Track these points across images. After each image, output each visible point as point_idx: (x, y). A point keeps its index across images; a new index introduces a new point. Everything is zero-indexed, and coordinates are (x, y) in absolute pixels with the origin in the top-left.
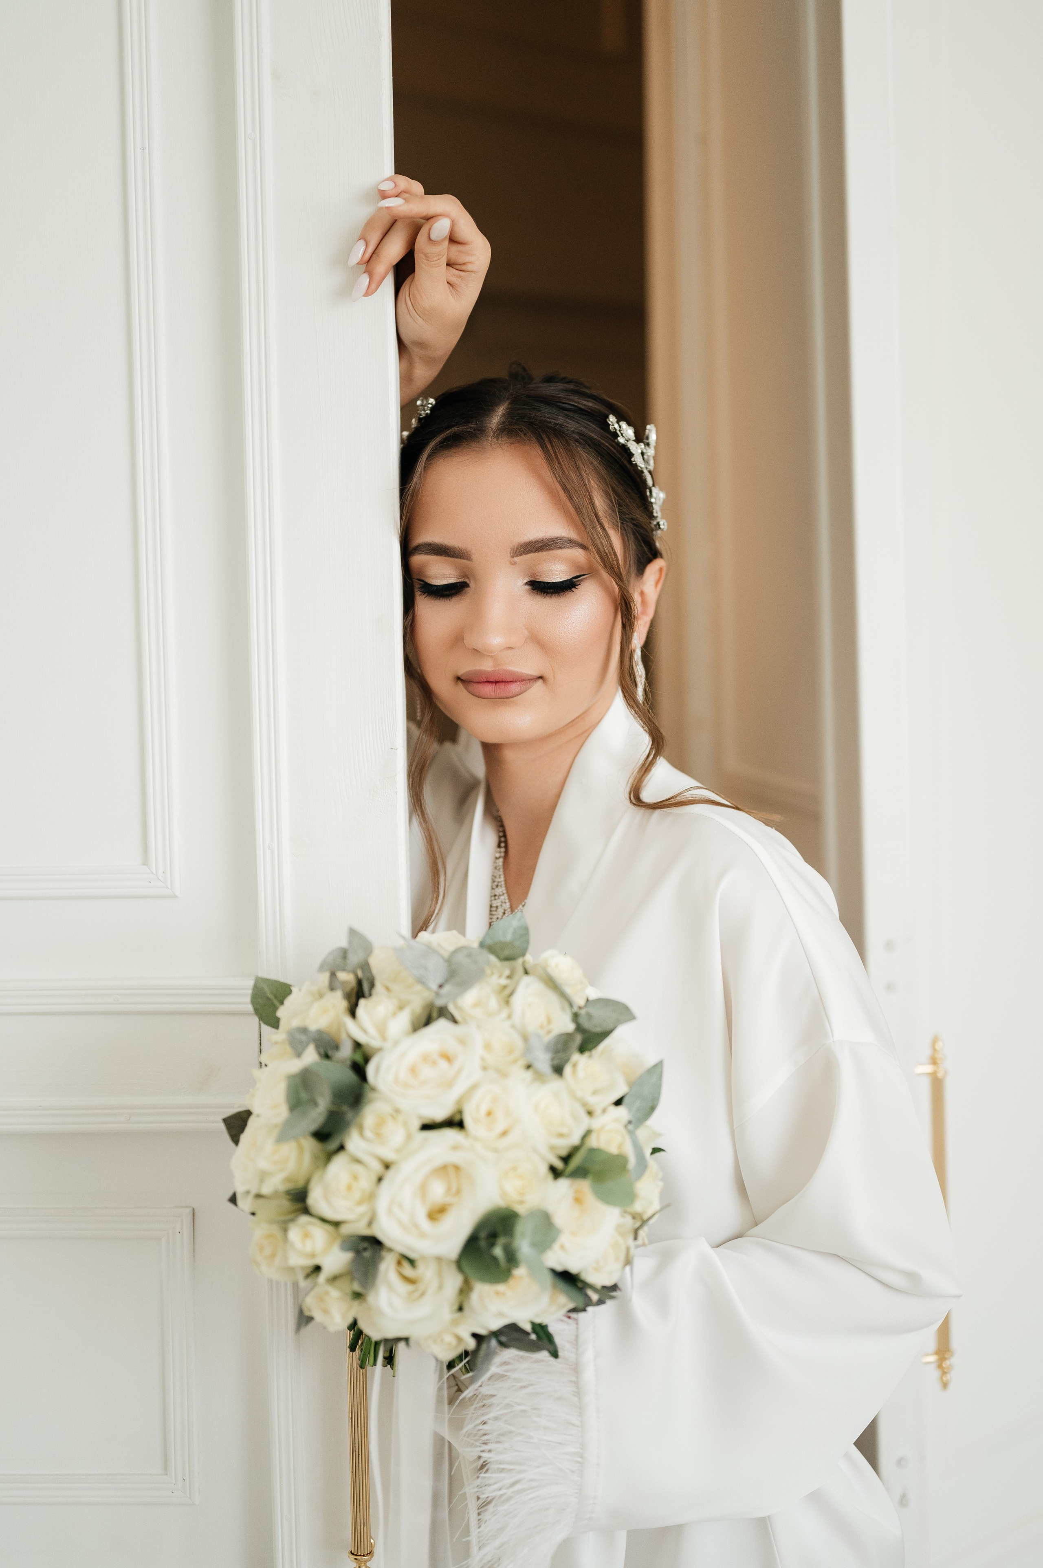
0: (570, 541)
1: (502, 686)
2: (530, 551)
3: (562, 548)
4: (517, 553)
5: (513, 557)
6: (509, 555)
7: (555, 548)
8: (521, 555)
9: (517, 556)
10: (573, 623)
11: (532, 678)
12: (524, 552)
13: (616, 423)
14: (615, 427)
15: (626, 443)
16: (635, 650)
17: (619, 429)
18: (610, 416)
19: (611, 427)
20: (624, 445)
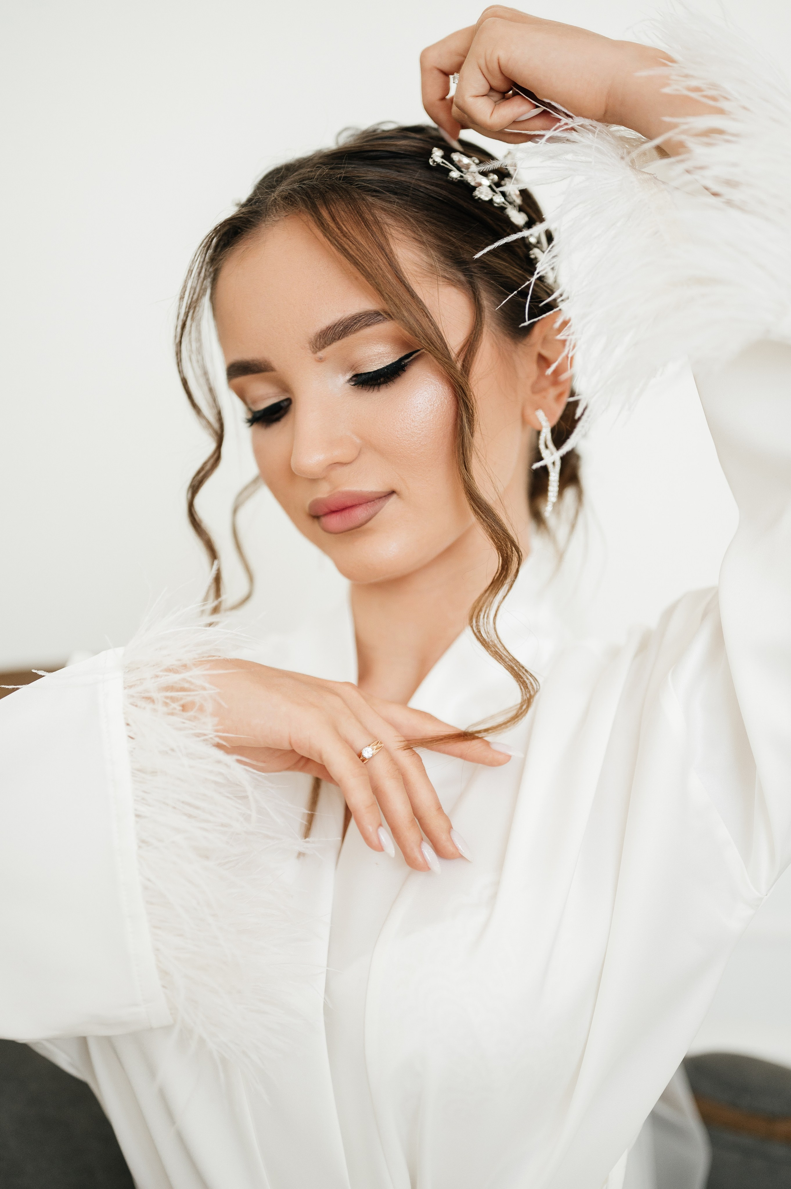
0: (377, 313)
1: (346, 514)
2: (333, 340)
3: (369, 325)
4: (318, 346)
5: (315, 352)
6: (310, 351)
7: (361, 328)
8: (324, 347)
9: (320, 350)
10: (410, 415)
11: (383, 495)
12: (325, 343)
13: (443, 157)
14: (439, 160)
15: (461, 177)
16: (539, 433)
17: (452, 162)
18: (435, 150)
19: (431, 161)
20: (459, 181)
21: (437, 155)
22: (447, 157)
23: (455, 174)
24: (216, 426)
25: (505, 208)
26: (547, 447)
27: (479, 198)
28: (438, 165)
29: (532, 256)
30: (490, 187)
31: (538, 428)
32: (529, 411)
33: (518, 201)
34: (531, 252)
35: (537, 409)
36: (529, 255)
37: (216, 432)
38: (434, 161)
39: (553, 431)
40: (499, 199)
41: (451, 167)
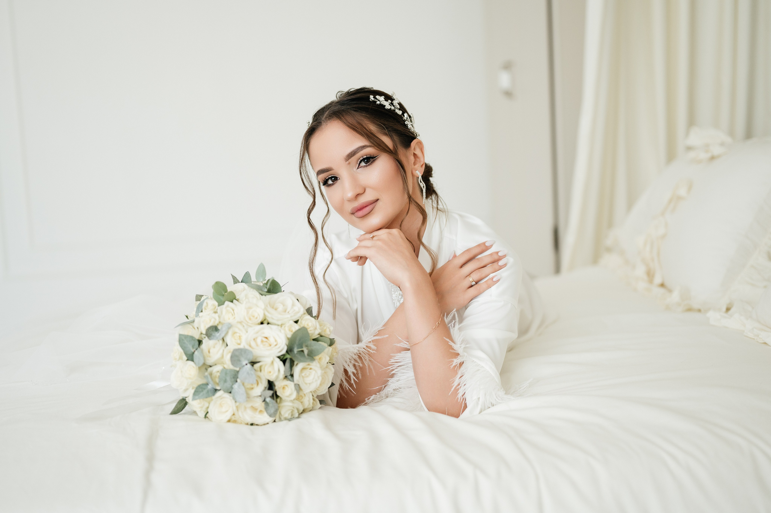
3: (362, 150)
4: (347, 159)
5: (346, 162)
6: (344, 161)
8: (349, 160)
11: (375, 201)
12: (349, 158)
13: (373, 98)
14: (373, 99)
15: (380, 103)
16: (418, 178)
17: (376, 99)
18: (370, 96)
19: (370, 100)
20: (380, 104)
21: (372, 97)
22: (374, 97)
23: (378, 103)
24: (313, 193)
25: (395, 110)
26: (421, 182)
27: (387, 109)
28: (373, 101)
29: (406, 124)
30: (389, 104)
31: (418, 176)
32: (414, 172)
33: (398, 107)
34: (405, 122)
35: (416, 171)
36: (405, 123)
37: (313, 196)
38: (371, 100)
39: (422, 176)
40: (393, 108)
41: (376, 100)
